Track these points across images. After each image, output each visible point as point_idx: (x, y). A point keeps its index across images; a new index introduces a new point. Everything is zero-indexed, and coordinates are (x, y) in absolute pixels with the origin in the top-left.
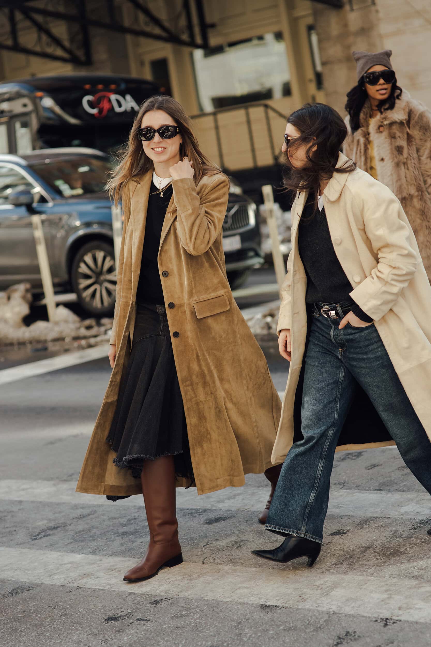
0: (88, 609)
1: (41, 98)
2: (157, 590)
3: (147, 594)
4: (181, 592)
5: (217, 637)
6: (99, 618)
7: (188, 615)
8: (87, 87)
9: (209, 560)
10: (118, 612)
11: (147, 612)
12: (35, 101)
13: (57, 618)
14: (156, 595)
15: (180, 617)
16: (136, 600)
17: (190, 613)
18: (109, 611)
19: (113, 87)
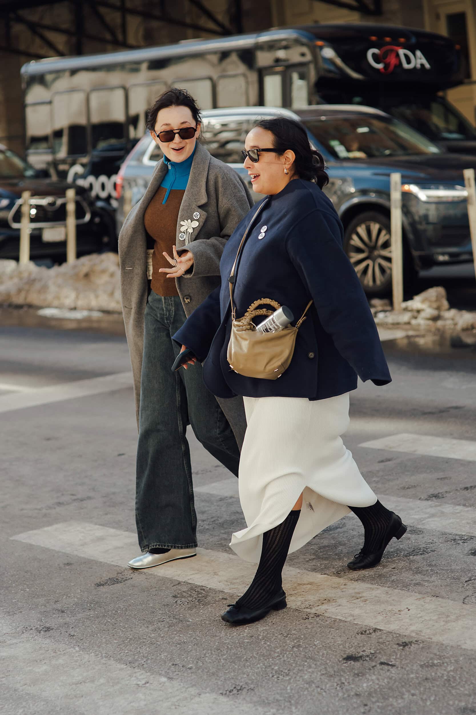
0: (325, 642)
1: (321, 48)
2: (406, 629)
3: (395, 633)
4: (434, 635)
5: (472, 697)
6: (336, 656)
7: (441, 665)
8: (374, 38)
9: (471, 600)
10: (359, 650)
11: (393, 656)
12: (315, 51)
13: (288, 649)
14: (405, 636)
15: (431, 666)
16: (381, 638)
17: (443, 663)
18: (349, 648)
19: (402, 40)
